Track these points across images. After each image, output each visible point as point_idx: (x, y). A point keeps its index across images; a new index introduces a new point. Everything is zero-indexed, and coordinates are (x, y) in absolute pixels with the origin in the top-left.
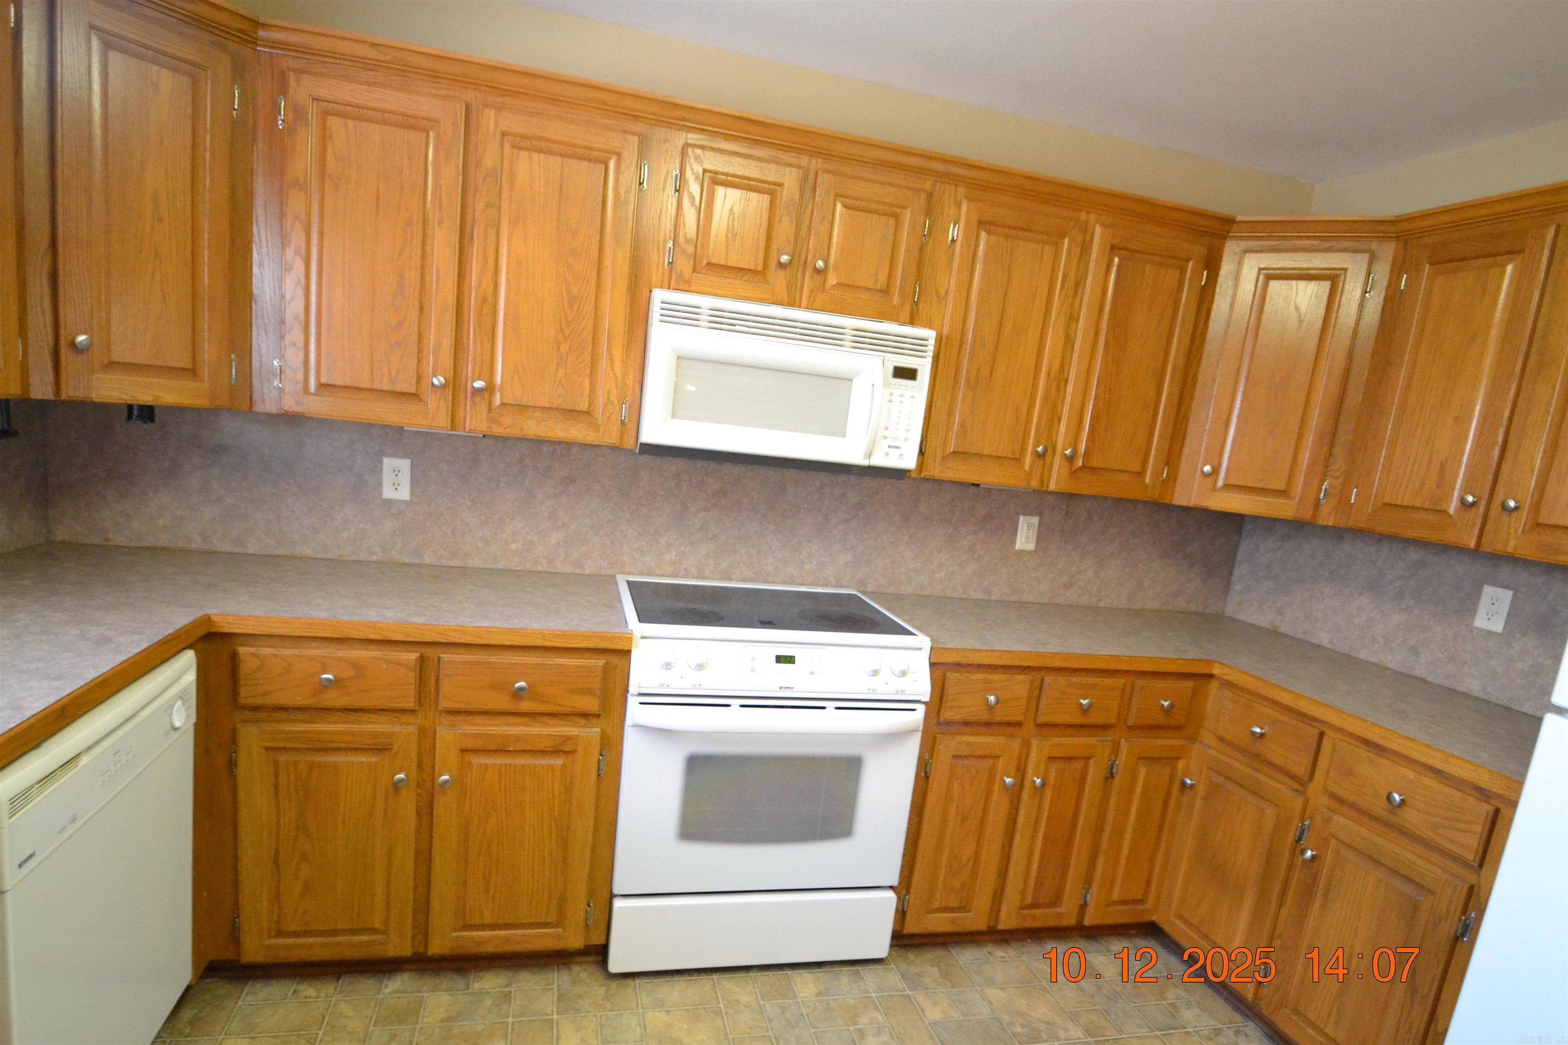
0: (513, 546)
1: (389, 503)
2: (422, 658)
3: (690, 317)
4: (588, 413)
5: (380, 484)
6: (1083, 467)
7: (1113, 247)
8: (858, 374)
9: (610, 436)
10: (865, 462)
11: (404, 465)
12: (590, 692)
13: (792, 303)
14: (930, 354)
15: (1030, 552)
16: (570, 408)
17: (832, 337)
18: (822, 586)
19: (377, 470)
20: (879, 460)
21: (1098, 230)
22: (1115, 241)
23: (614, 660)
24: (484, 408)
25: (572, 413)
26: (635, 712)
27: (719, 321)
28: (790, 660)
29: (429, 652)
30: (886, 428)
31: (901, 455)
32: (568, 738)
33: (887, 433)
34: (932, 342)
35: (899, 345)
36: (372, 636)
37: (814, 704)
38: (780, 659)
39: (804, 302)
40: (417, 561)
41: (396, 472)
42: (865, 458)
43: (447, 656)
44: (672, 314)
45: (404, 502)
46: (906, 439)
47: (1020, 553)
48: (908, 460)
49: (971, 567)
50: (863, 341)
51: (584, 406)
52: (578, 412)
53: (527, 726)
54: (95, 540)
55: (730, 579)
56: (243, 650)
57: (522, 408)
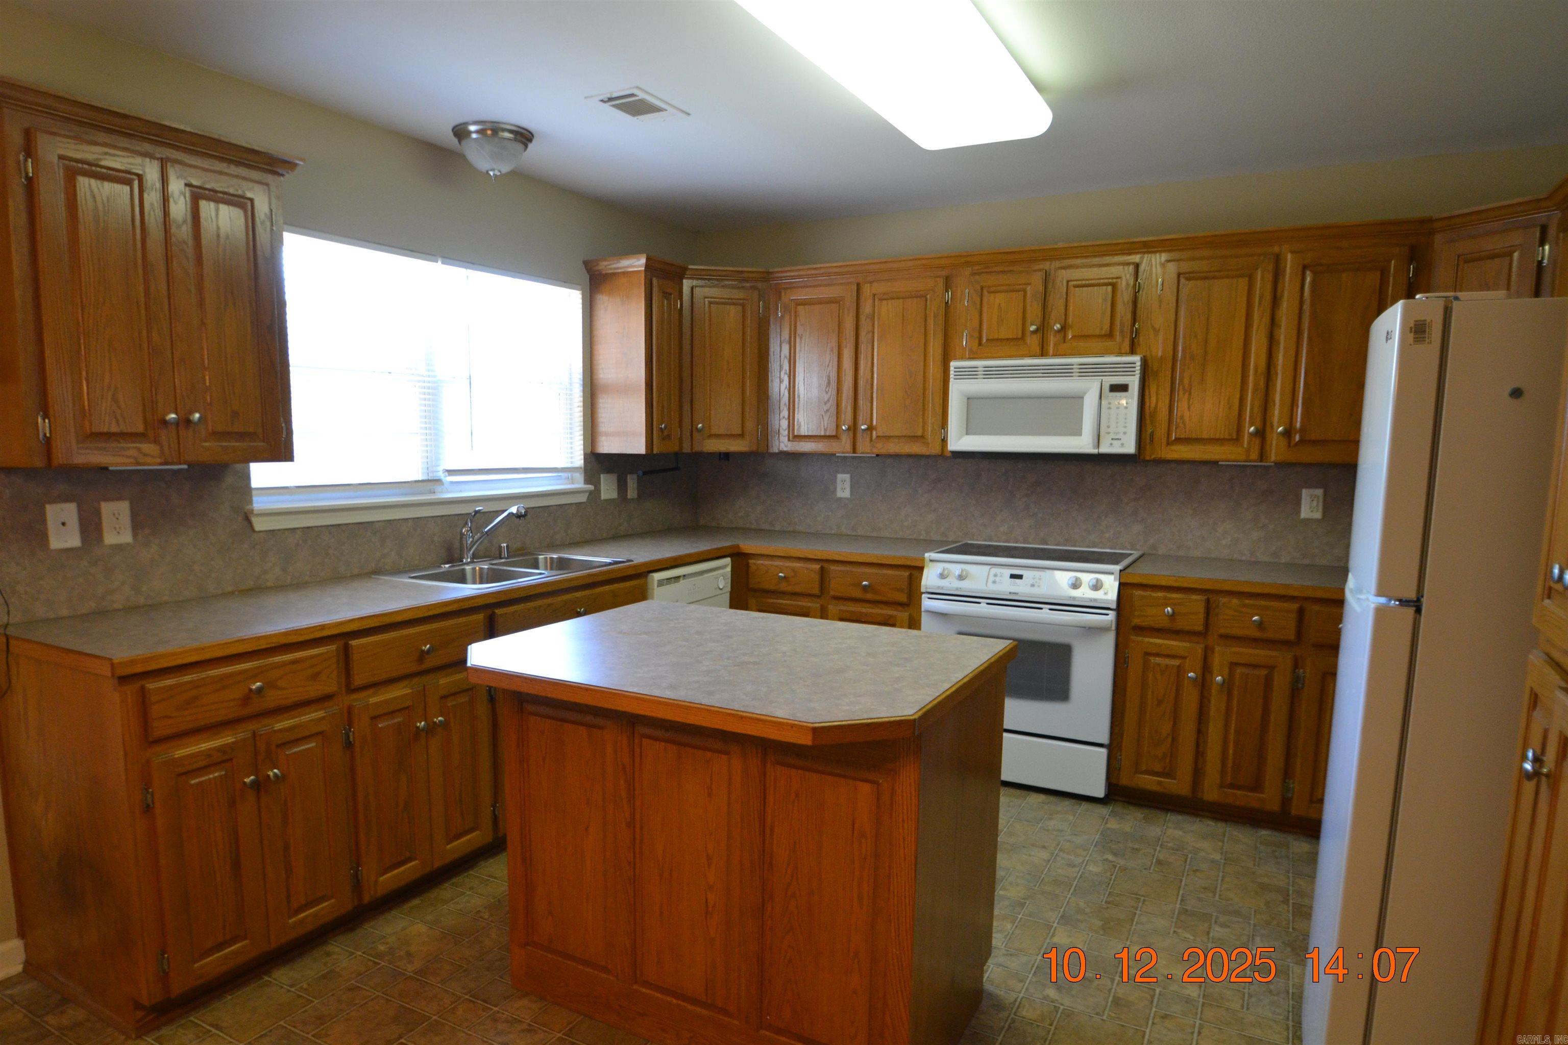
0: (906, 524)
1: (840, 499)
2: (822, 568)
3: (971, 374)
4: (922, 437)
5: (835, 489)
6: (1301, 441)
7: (1305, 268)
8: (1085, 393)
9: (935, 450)
10: (1095, 451)
11: (847, 477)
12: (900, 590)
13: (1043, 354)
14: (1138, 372)
15: (1317, 520)
16: (912, 434)
17: (1065, 372)
18: (1120, 549)
19: (834, 481)
20: (1105, 449)
21: (1289, 256)
22: (1306, 262)
23: (915, 573)
24: (868, 439)
25: (914, 438)
26: (927, 603)
27: (989, 373)
28: (1020, 577)
29: (826, 565)
30: (1108, 427)
31: (1122, 444)
32: (891, 617)
33: (1109, 430)
34: (1139, 364)
35: (1113, 369)
36: (801, 556)
37: (1035, 604)
38: (1013, 576)
39: (1051, 352)
40: (854, 533)
41: (843, 481)
42: (1094, 448)
43: (833, 567)
44: (963, 374)
45: (847, 499)
46: (1125, 433)
47: (1307, 521)
48: (1129, 447)
49: (1255, 535)
50: (1086, 371)
51: (919, 433)
52: (917, 437)
53: (872, 608)
54: (714, 524)
55: (1047, 544)
56: (751, 561)
57: (888, 438)
